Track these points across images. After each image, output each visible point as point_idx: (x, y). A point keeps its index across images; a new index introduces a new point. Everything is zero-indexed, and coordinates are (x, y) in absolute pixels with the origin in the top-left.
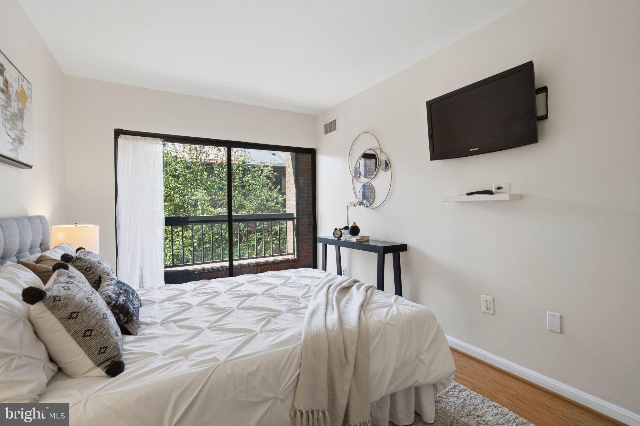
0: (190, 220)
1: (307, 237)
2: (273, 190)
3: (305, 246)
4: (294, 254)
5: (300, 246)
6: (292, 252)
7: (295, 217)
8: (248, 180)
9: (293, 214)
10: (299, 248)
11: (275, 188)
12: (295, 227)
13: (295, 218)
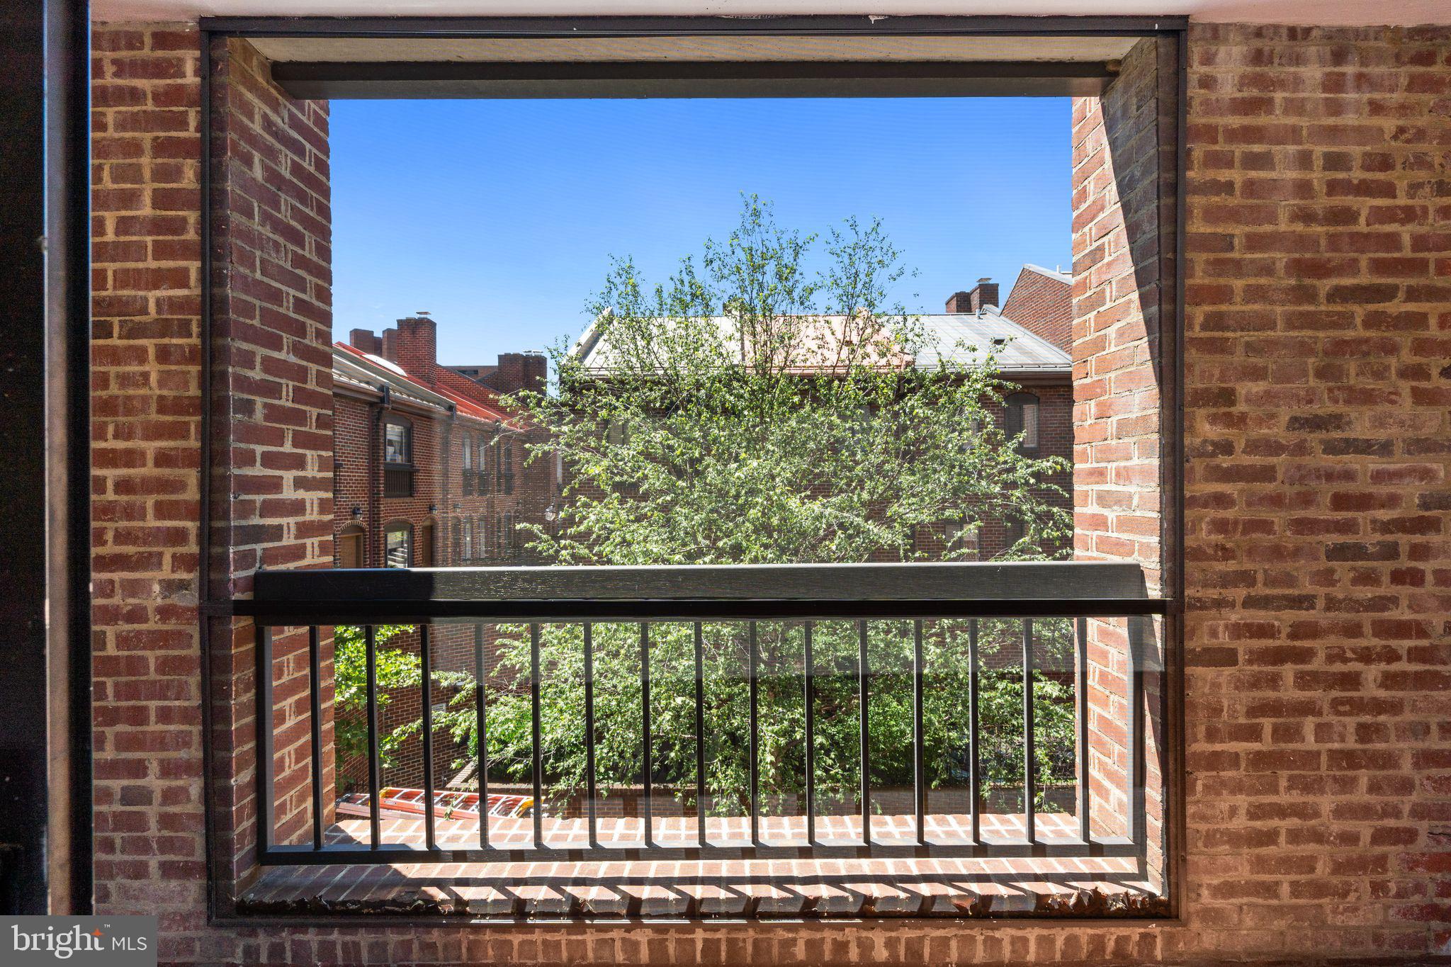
0: (441, 596)
1: (1256, 746)
2: (1000, 444)
3: (1233, 811)
4: (1137, 849)
5: (1190, 810)
6: (1127, 840)
7: (1154, 591)
8: (913, 408)
9: (1135, 573)
10: (1190, 823)
11: (1010, 437)
12: (1155, 666)
13: (1148, 607)
